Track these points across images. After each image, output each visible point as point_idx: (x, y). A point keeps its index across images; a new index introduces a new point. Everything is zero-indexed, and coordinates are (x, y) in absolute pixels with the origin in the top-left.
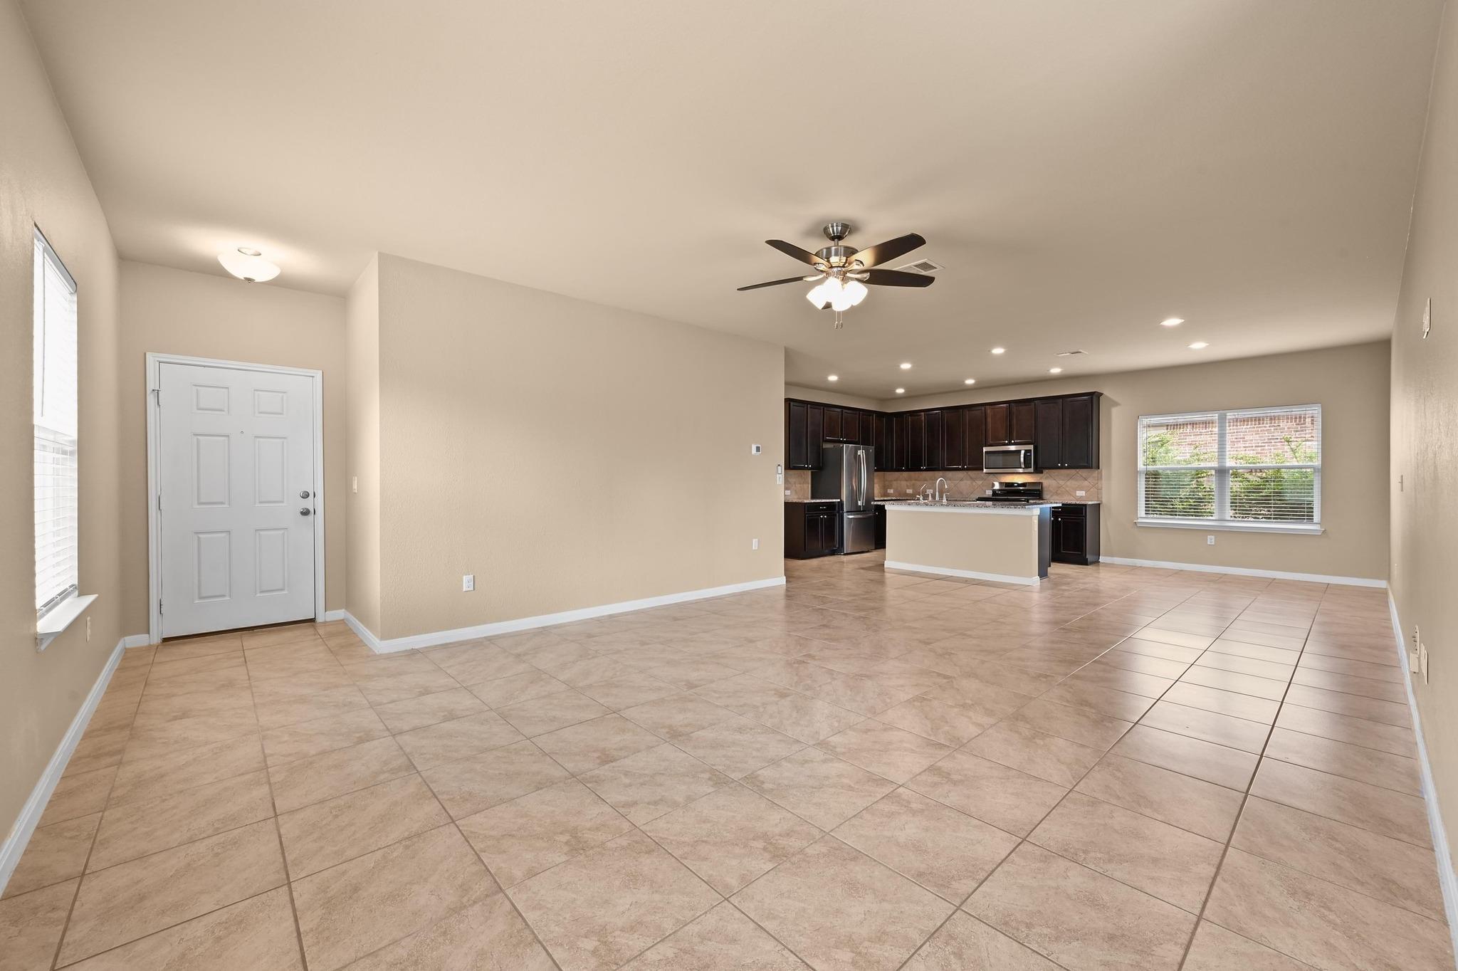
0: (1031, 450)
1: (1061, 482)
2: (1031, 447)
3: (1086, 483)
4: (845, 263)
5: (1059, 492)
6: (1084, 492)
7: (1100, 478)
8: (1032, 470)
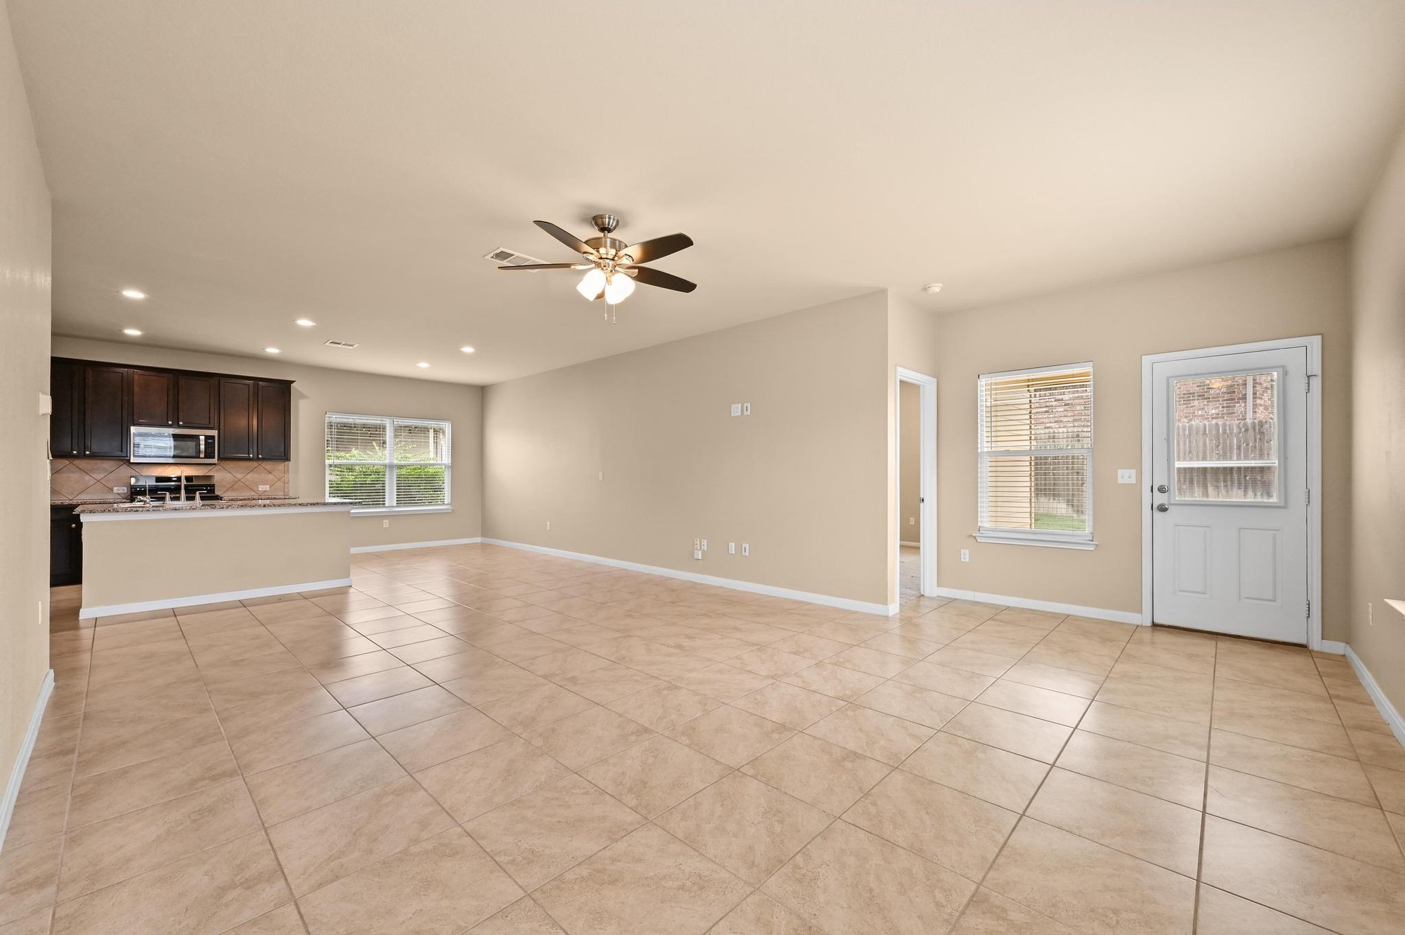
0: (214, 436)
1: (239, 476)
2: (214, 433)
3: (271, 476)
4: (615, 256)
5: (235, 487)
6: (268, 486)
7: (286, 471)
8: (215, 460)
